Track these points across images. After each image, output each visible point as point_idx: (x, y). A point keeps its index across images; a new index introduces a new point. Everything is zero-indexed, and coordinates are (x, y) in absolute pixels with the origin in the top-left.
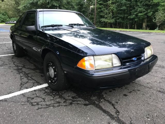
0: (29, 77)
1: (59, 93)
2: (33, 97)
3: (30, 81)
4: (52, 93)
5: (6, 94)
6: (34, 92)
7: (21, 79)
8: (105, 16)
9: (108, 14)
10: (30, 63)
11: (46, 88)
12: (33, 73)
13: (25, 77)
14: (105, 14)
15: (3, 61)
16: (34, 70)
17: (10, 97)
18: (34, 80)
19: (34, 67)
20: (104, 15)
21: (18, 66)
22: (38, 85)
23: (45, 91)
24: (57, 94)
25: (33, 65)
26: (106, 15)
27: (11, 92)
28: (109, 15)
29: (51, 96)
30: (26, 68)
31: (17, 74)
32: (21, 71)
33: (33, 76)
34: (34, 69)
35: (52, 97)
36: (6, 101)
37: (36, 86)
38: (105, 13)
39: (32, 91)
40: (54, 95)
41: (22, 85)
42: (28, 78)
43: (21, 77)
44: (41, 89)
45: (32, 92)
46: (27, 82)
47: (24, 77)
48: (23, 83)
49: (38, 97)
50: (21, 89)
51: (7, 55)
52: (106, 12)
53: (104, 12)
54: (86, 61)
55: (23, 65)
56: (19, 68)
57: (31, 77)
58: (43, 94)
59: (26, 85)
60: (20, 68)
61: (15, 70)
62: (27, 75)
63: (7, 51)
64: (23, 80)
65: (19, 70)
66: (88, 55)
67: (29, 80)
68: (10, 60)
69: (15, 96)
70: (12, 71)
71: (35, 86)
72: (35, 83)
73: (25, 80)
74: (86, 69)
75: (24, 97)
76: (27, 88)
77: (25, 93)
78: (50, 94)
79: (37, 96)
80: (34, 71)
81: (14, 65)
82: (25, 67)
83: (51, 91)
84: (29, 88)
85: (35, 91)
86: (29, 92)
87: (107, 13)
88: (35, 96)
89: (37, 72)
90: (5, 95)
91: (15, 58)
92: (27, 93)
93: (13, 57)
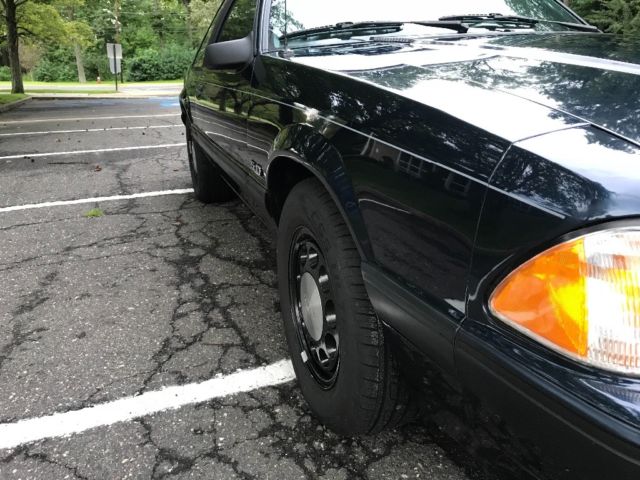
0: (215, 305)
1: (348, 445)
2: (190, 454)
3: (212, 330)
4: (310, 444)
5: (69, 409)
6: (208, 411)
7: (176, 316)
8: (609, 24)
9: (626, 15)
10: (248, 230)
11: (283, 392)
12: (245, 285)
13: (198, 306)
14: (611, 17)
15: (142, 216)
16: (251, 268)
17: (74, 434)
18: (234, 326)
19: (258, 256)
20: (607, 21)
21: (189, 243)
22: (245, 365)
23: (273, 416)
24: (339, 450)
25: (255, 240)
26: (617, 19)
27: (98, 397)
28: (632, 22)
29: (299, 460)
30: (218, 256)
31: (172, 283)
32: (192, 270)
33: (237, 305)
34: (255, 262)
35: (305, 469)
36: (43, 457)
37: (233, 371)
38: (614, 14)
39: (198, 406)
40: (316, 456)
41: (164, 358)
42: (211, 315)
43: (181, 302)
44: (250, 394)
45: (199, 413)
46: (198, 338)
47: (193, 306)
48: (175, 344)
49: (220, 459)
50: (149, 379)
51: (169, 192)
52: (617, 8)
53: (606, 9)
54: (593, 269)
55: (213, 238)
56: (191, 255)
57: (224, 311)
58: (255, 435)
59: (184, 360)
60: (194, 253)
61: (170, 262)
62: (208, 297)
63: (175, 174)
64: (180, 323)
65: (185, 267)
66: (614, 212)
67: (210, 326)
68: (169, 214)
69: (102, 431)
70: (154, 270)
71: (225, 373)
72: (234, 349)
73: (193, 323)
74: (591, 359)
75: (142, 445)
76: (182, 380)
77: (159, 413)
78: (295, 442)
79: (216, 448)
80: (253, 274)
81: (176, 240)
82: (219, 250)
83: (307, 419)
84: (190, 381)
85: (216, 404)
86: (185, 408)
87: (620, 12)
88: (206, 444)
89: (262, 283)
90: (59, 411)
91: (193, 204)
92: (169, 413)
93: (185, 203)
